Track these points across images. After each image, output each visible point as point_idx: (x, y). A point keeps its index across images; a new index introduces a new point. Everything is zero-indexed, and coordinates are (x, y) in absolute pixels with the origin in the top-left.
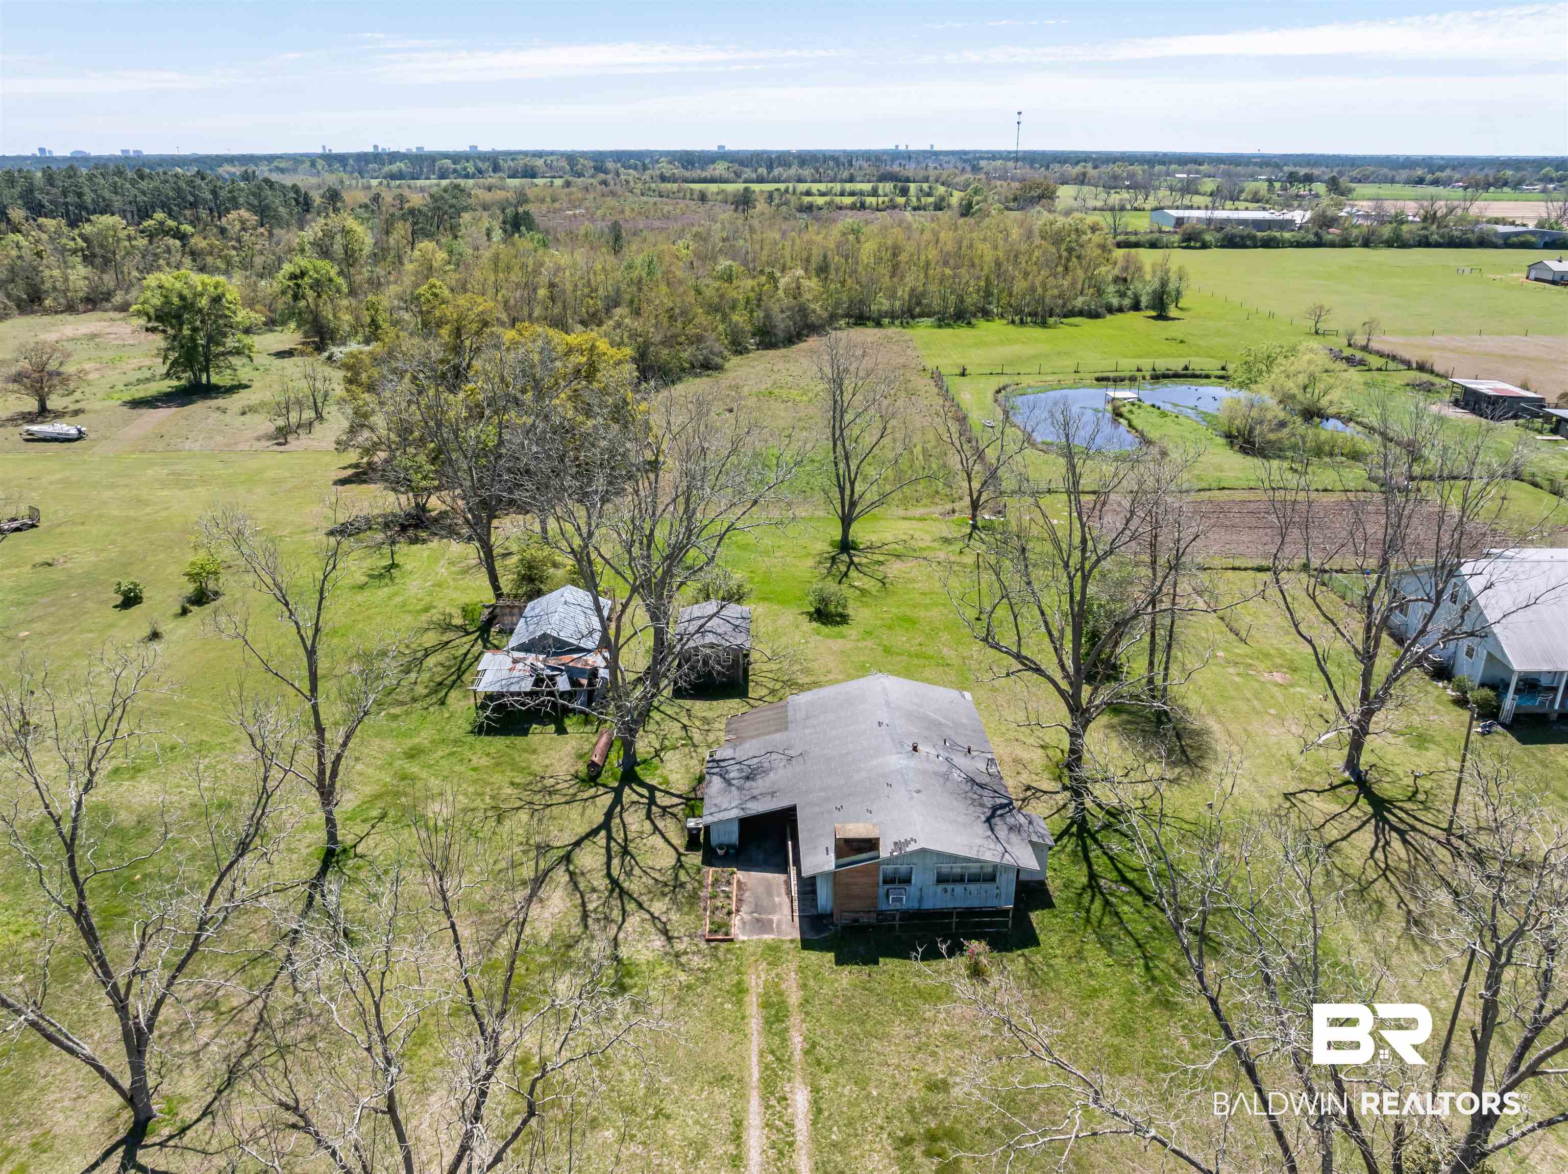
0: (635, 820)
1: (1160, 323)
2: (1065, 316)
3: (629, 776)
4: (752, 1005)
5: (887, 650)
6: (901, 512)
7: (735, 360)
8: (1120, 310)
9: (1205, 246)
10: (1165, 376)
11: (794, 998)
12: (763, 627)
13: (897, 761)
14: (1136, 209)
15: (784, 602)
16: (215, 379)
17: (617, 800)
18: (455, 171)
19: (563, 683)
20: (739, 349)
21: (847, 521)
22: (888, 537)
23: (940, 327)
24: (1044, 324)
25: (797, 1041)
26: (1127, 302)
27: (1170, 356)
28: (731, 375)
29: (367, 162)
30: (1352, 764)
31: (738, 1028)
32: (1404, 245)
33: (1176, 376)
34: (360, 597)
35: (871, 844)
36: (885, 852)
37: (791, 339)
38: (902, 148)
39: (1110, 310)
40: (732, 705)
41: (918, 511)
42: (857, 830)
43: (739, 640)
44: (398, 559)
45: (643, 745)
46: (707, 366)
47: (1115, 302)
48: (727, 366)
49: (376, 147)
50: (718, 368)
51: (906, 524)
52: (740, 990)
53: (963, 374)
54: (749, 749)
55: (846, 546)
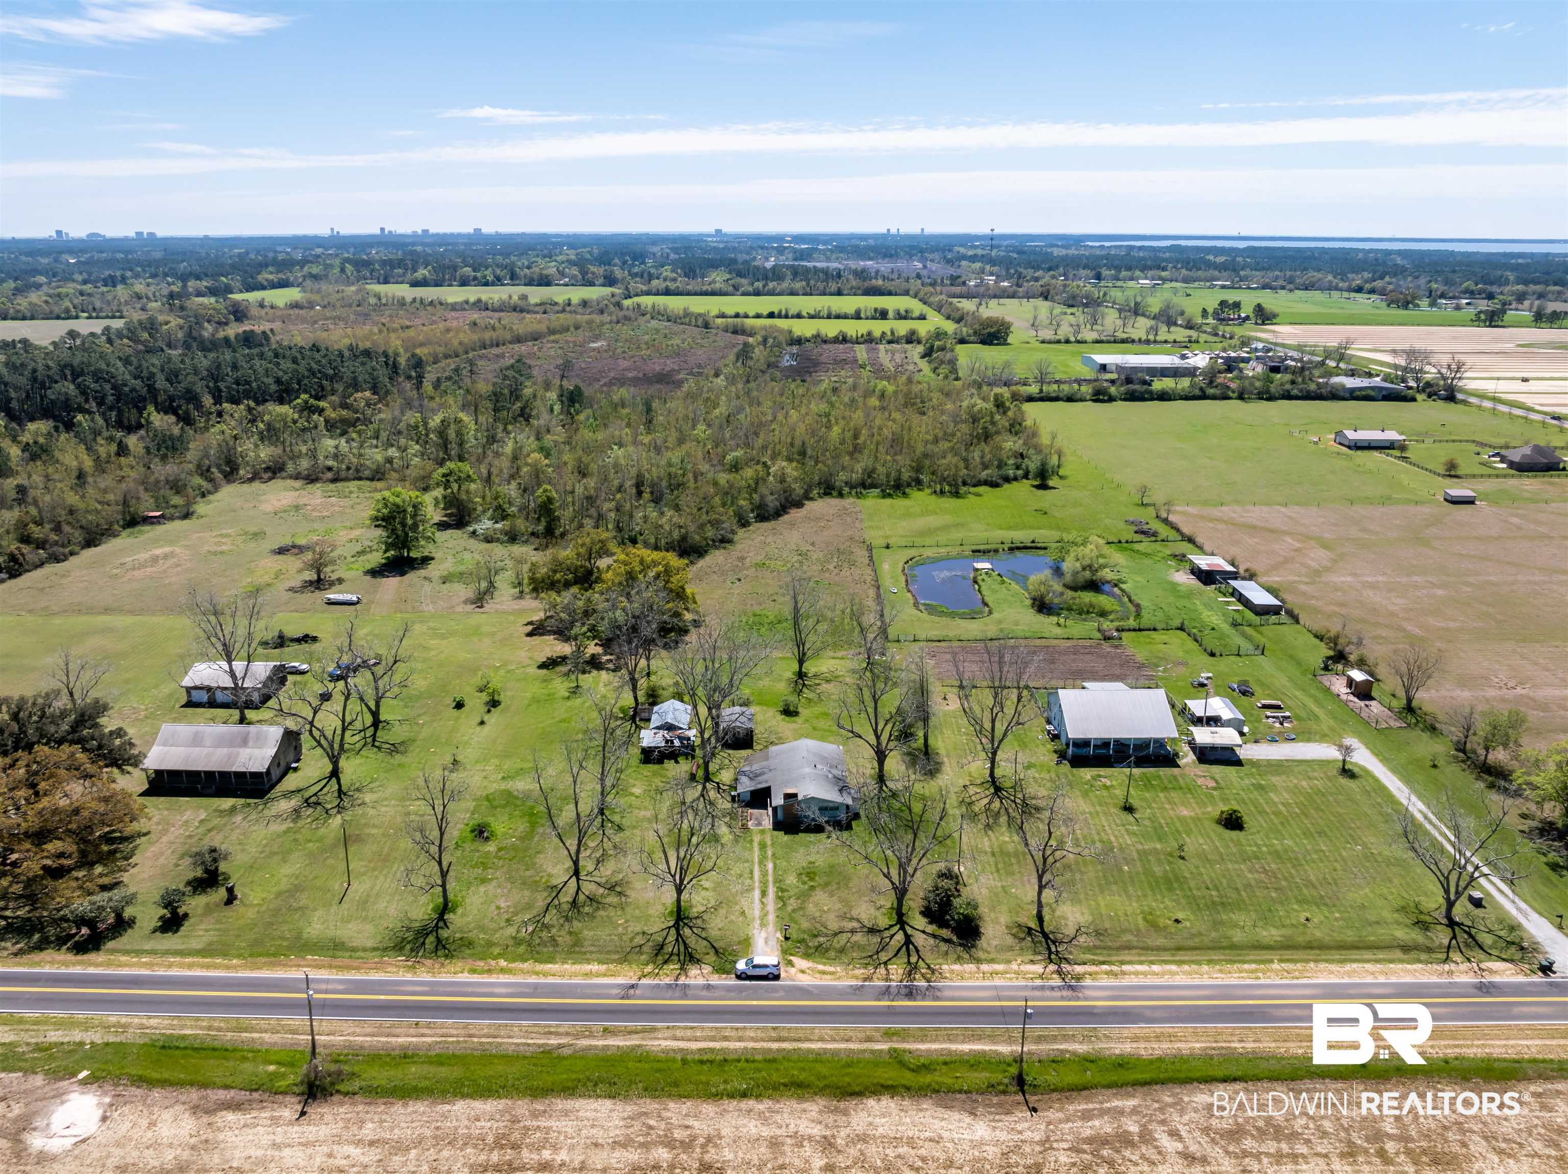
0: (712, 794)
1: (1040, 492)
2: (975, 486)
3: (707, 778)
4: (756, 845)
5: (814, 729)
6: (831, 654)
7: (741, 533)
8: (1015, 479)
9: (1111, 399)
10: (1018, 548)
11: (769, 843)
12: (759, 717)
13: (808, 770)
14: (1078, 342)
15: (767, 705)
16: (413, 554)
17: (704, 788)
18: (475, 278)
19: (677, 743)
20: (744, 523)
21: (801, 662)
22: (824, 669)
23: (884, 497)
24: (956, 494)
25: (770, 853)
26: (1020, 472)
27: (1031, 528)
28: (739, 547)
29: (393, 268)
30: (992, 774)
31: (751, 850)
32: (1271, 398)
33: (1026, 548)
34: (569, 703)
35: (795, 796)
36: (800, 797)
37: (779, 512)
38: (893, 231)
39: (1007, 480)
40: (749, 751)
41: (840, 654)
42: (790, 791)
43: (749, 725)
44: (581, 683)
45: (712, 767)
46: (725, 541)
47: (1011, 473)
48: (736, 538)
49: (382, 229)
50: (730, 541)
51: (832, 662)
52: (751, 841)
53: (888, 547)
54: (756, 767)
55: (801, 675)
